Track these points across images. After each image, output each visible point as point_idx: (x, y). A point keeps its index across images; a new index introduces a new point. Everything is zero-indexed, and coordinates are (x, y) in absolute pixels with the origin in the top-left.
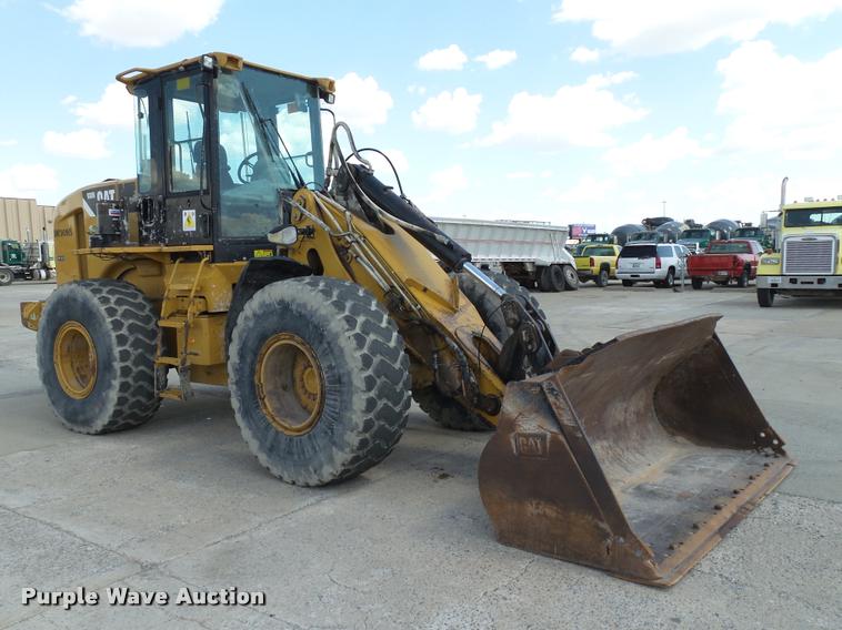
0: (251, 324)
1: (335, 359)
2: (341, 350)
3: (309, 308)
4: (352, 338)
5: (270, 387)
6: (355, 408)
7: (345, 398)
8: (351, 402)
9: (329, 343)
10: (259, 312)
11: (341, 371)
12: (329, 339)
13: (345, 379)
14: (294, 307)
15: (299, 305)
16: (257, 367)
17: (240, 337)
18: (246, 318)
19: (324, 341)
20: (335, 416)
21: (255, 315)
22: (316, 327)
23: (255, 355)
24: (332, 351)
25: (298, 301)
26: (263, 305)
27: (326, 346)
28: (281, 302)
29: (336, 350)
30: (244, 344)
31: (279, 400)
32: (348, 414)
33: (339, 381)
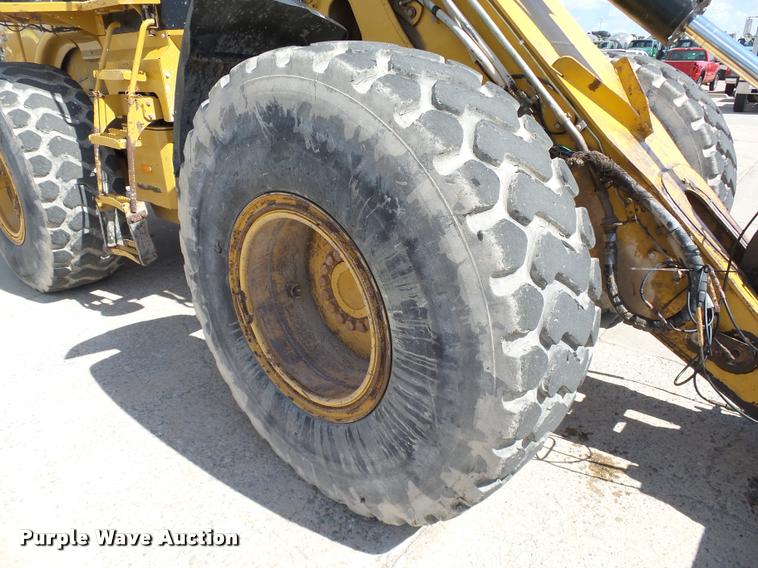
0: (209, 161)
1: (427, 292)
2: (450, 270)
3: (349, 135)
4: (490, 238)
5: (262, 296)
6: (479, 425)
7: (452, 393)
8: (472, 410)
9: (410, 245)
10: (223, 135)
11: (447, 328)
12: (412, 235)
13: (455, 350)
14: (305, 128)
15: (319, 121)
16: (232, 256)
17: (192, 189)
18: (199, 147)
19: (395, 236)
20: (419, 425)
21: (214, 140)
22: (371, 191)
23: (225, 231)
24: (418, 268)
25: (315, 112)
26: (229, 115)
27: (398, 248)
28: (273, 112)
29: (432, 267)
30: (201, 204)
31: (281, 320)
32: (459, 435)
33: (438, 349)
